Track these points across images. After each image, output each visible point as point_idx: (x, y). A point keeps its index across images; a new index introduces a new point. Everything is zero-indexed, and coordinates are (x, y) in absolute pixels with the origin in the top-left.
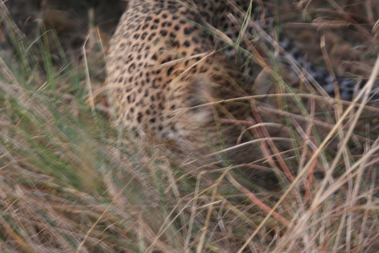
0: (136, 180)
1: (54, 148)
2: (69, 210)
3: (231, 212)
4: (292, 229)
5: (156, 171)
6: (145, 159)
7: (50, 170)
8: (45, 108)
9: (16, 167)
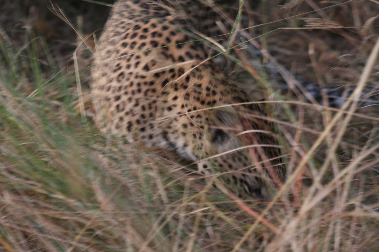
0: (125, 187)
1: (42, 154)
2: (57, 216)
3: (220, 219)
4: (280, 236)
5: (144, 177)
6: (134, 166)
7: (38, 176)
8: (33, 115)
9: (4, 173)
